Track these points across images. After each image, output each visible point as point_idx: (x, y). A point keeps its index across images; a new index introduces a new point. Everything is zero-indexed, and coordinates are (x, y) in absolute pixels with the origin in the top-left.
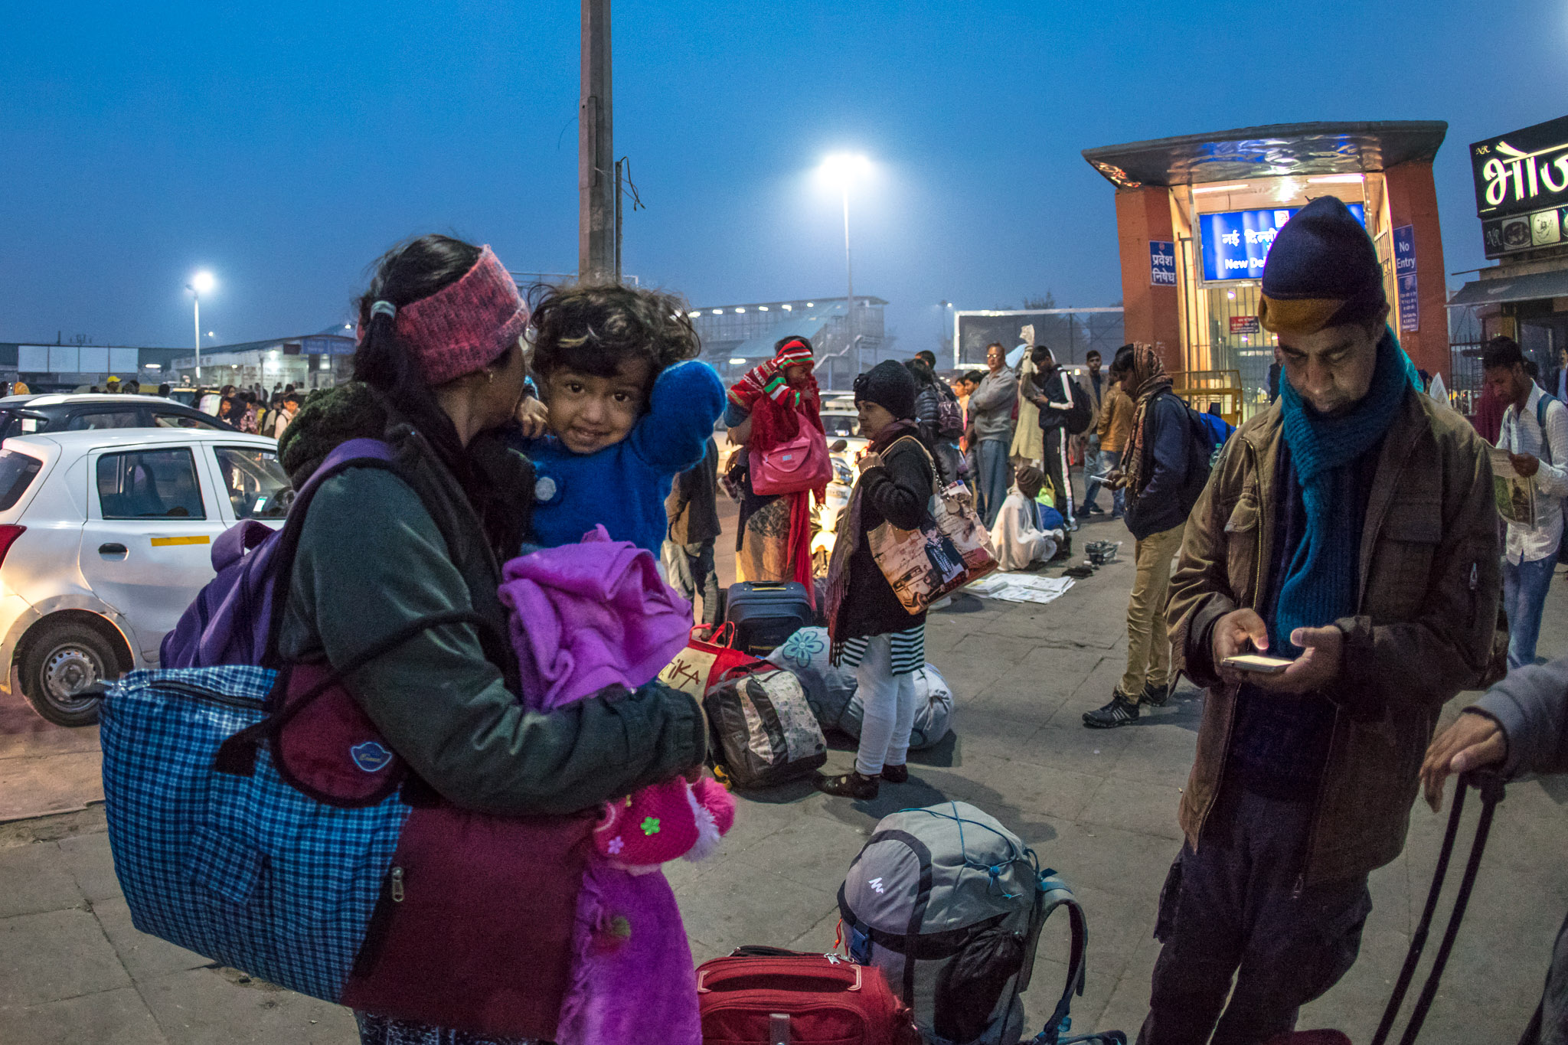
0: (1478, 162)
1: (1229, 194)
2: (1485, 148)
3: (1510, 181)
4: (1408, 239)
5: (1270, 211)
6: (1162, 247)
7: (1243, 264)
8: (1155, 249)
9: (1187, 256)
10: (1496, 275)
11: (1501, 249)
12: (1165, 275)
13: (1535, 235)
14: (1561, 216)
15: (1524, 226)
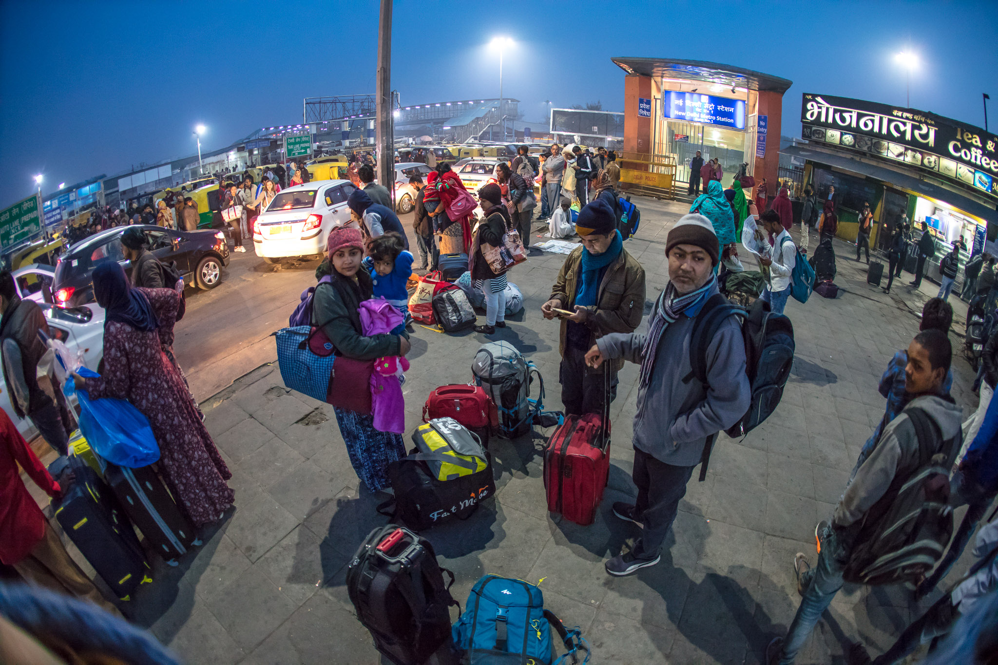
0: (805, 101)
1: (681, 83)
2: (810, 97)
3: (819, 114)
4: (765, 120)
5: (700, 95)
6: (645, 101)
7: (683, 114)
8: (641, 101)
9: (657, 106)
10: (805, 147)
11: (810, 137)
12: (645, 112)
13: (827, 137)
14: (842, 135)
15: (823, 132)
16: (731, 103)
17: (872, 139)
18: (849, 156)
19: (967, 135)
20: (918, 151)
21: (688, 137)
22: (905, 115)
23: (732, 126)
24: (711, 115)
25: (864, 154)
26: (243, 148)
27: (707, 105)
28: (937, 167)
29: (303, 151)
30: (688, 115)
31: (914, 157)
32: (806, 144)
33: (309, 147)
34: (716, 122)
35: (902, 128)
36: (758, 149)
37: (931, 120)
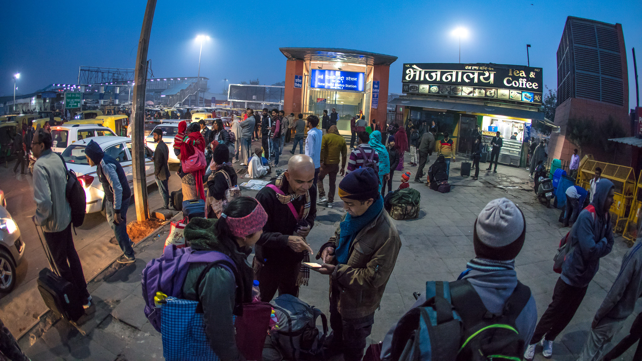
0: (405, 69)
1: (322, 64)
2: (408, 66)
3: (415, 75)
4: (377, 84)
5: (335, 71)
6: (299, 77)
7: (323, 84)
9: (306, 80)
11: (407, 91)
12: (298, 85)
13: (419, 90)
14: (430, 87)
15: (417, 87)
16: (355, 74)
17: (451, 87)
18: (435, 100)
19: (516, 72)
20: (482, 88)
21: (326, 100)
22: (473, 68)
23: (356, 90)
24: (341, 83)
25: (445, 97)
26: (41, 95)
27: (339, 78)
28: (496, 96)
29: (76, 104)
30: (326, 85)
31: (480, 92)
32: (405, 96)
33: (79, 102)
34: (345, 89)
35: (471, 76)
36: (373, 103)
37: (492, 68)
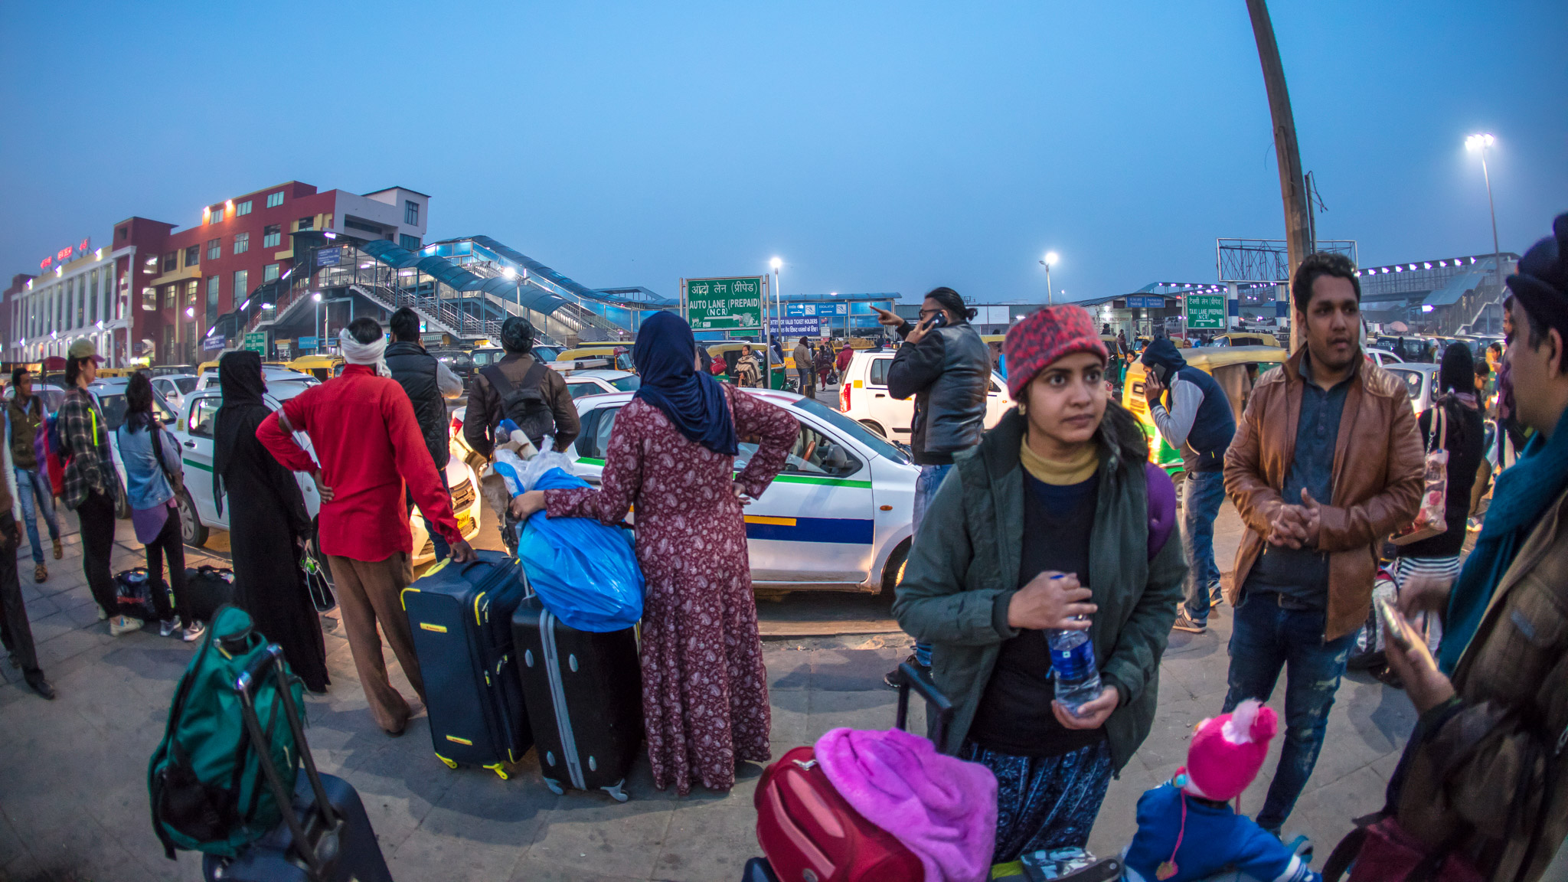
26: (1124, 303)
29: (1212, 321)
33: (1222, 317)
